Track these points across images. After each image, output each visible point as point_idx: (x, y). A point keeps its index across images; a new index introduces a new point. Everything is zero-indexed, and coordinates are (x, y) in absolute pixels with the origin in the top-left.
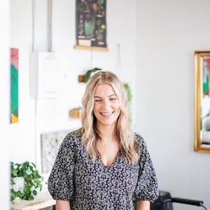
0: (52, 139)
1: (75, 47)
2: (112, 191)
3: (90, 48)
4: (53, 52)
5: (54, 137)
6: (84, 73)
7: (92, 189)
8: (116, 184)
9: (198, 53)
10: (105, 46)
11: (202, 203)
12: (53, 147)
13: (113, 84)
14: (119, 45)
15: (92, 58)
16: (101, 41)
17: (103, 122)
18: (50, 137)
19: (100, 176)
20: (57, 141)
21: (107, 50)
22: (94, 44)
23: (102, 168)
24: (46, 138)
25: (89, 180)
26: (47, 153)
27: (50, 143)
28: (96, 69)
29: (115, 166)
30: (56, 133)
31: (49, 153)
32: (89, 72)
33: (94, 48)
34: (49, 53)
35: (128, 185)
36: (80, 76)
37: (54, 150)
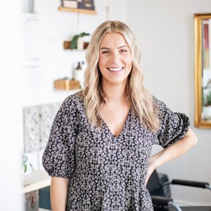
0: (35, 114)
1: (59, 9)
2: (123, 164)
3: (77, 10)
4: (36, 13)
5: (37, 111)
6: (70, 39)
7: (99, 162)
8: (128, 155)
9: (198, 15)
10: (92, 8)
11: (208, 184)
12: (36, 123)
13: (124, 33)
14: (107, 8)
15: (78, 21)
16: (88, 3)
17: (110, 79)
18: (33, 112)
19: (108, 147)
20: (40, 116)
21: (95, 14)
22: (81, 6)
23: (110, 138)
24: (28, 112)
25: (96, 152)
26: (29, 130)
27: (33, 119)
28: (84, 34)
29: (125, 134)
30: (40, 107)
31: (32, 130)
32: (76, 38)
33: (81, 10)
34: (31, 14)
35: (141, 155)
36: (65, 42)
37: (37, 126)
